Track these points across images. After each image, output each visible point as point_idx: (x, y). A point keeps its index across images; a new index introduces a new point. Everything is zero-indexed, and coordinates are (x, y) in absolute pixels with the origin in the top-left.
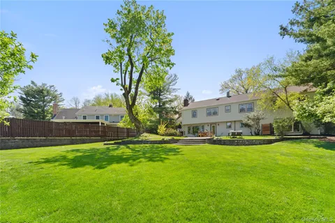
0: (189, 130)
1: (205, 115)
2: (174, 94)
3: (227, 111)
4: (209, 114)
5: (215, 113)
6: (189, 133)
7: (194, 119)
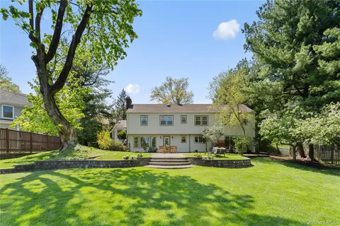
0: (136, 142)
1: (159, 123)
2: (104, 87)
3: (184, 121)
4: (163, 123)
5: (170, 123)
6: (136, 146)
7: (144, 127)
